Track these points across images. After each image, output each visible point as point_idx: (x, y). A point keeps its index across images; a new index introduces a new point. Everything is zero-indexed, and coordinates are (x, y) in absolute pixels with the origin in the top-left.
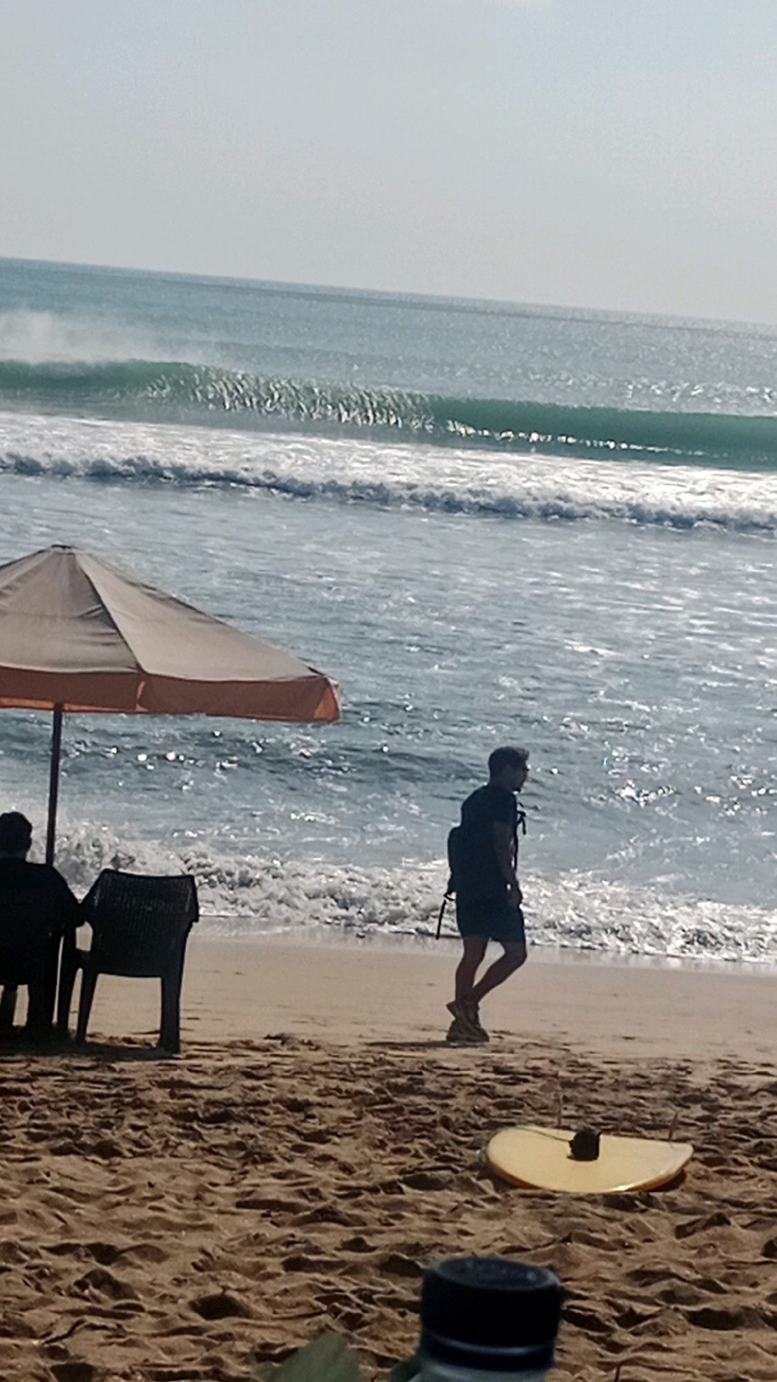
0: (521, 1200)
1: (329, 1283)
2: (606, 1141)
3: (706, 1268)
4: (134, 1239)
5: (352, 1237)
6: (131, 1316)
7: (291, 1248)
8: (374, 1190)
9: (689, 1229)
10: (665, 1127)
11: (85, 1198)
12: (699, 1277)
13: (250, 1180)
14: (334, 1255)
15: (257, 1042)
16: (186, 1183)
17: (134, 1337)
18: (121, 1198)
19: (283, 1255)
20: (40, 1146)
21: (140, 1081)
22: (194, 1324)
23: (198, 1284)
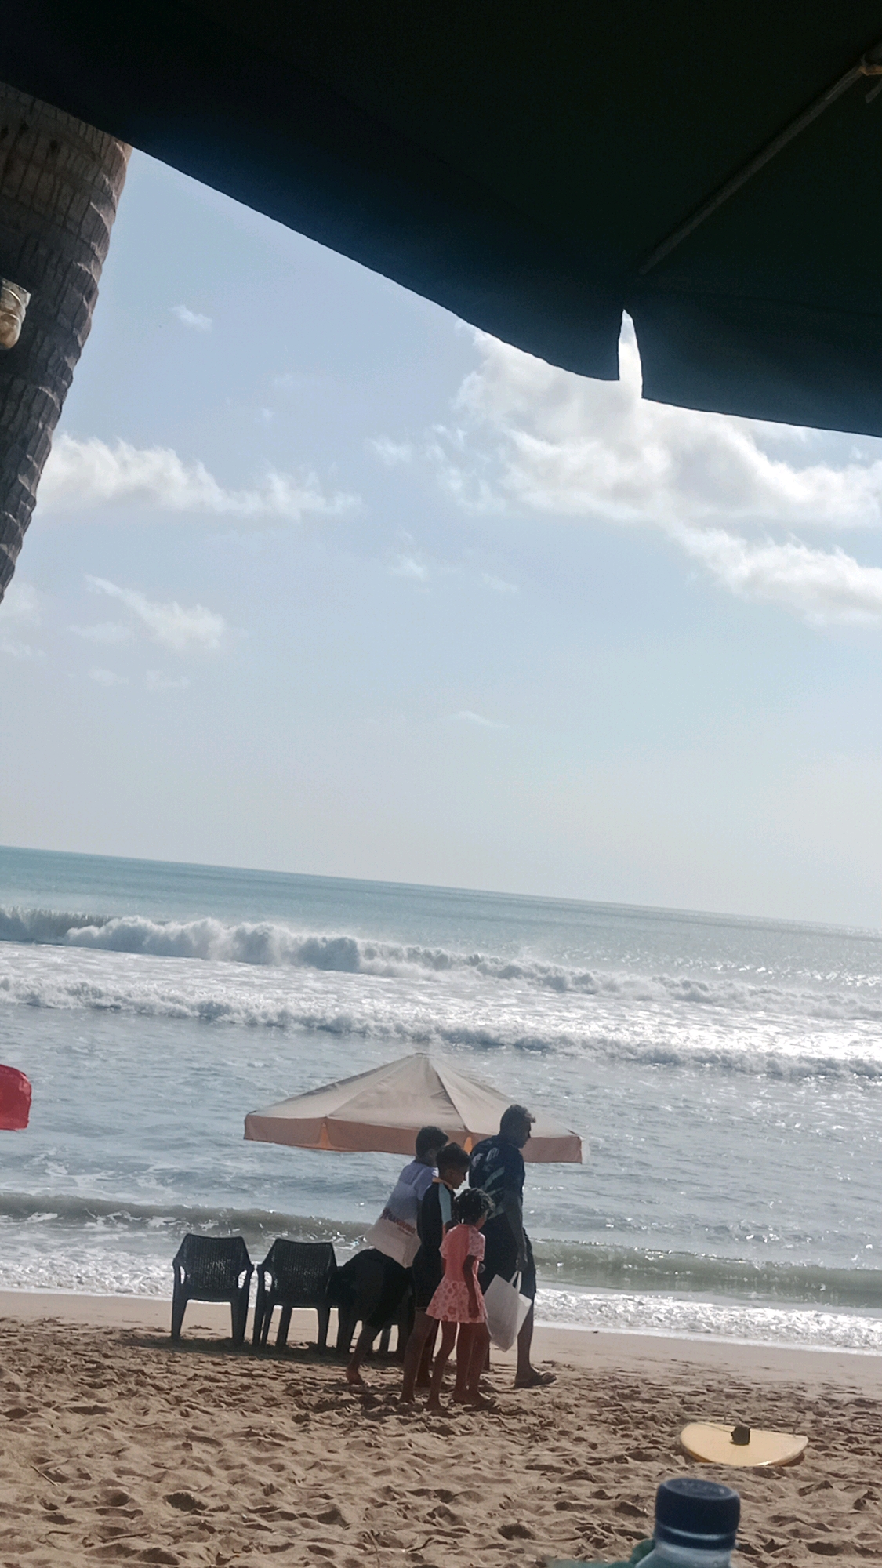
0: (702, 1470)
1: (583, 1519)
2: (753, 1433)
3: (819, 1516)
4: (463, 1487)
5: (597, 1490)
6: (461, 1536)
7: (560, 1496)
8: (610, 1460)
9: (807, 1491)
10: (791, 1425)
11: (433, 1460)
12: (814, 1521)
13: (533, 1452)
14: (586, 1501)
16: (495, 1453)
17: (464, 1549)
18: (455, 1461)
19: (555, 1500)
22: (501, 1543)
23: (502, 1517)
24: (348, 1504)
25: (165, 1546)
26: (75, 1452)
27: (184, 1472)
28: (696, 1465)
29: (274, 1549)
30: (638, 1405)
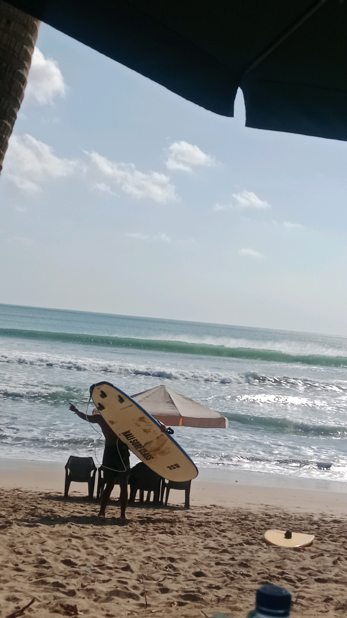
0: (273, 548)
1: (226, 569)
2: (293, 534)
3: (318, 567)
4: (179, 556)
5: (231, 557)
6: (178, 576)
7: (217, 559)
8: (237, 545)
9: (314, 557)
10: (308, 531)
11: (167, 545)
12: (317, 569)
13: (206, 542)
14: (227, 562)
15: (208, 506)
16: (191, 542)
17: (178, 581)
18: (176, 546)
19: (215, 561)
20: (156, 532)
21: (180, 516)
22: (193, 579)
23: (195, 568)
24: (133, 563)
25: (61, 580)
26: (26, 543)
27: (69, 551)
28: (271, 546)
29: (104, 581)
30: (248, 522)
